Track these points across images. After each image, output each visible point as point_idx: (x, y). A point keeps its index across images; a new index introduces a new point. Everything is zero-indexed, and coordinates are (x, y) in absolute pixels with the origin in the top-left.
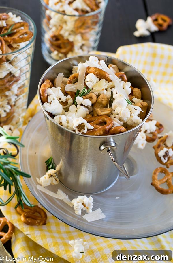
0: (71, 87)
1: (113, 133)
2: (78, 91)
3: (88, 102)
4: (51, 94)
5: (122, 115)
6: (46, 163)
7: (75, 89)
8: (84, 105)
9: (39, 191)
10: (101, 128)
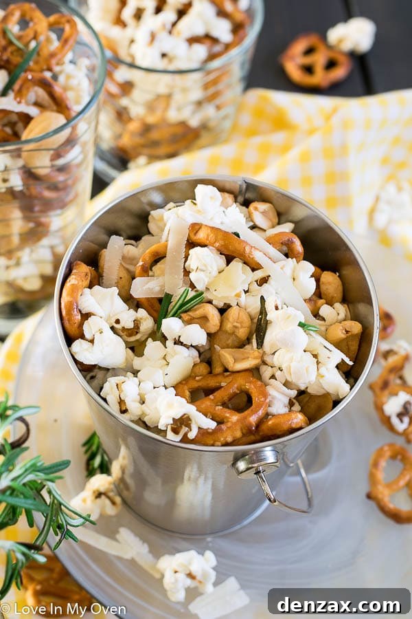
0: (147, 286)
2: (169, 297)
3: (197, 335)
4: (95, 313)
5: (292, 376)
6: (84, 449)
7: (157, 289)
8: (185, 343)
10: (238, 421)
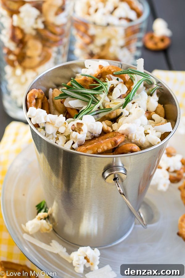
1: (121, 152)
9: (27, 242)
